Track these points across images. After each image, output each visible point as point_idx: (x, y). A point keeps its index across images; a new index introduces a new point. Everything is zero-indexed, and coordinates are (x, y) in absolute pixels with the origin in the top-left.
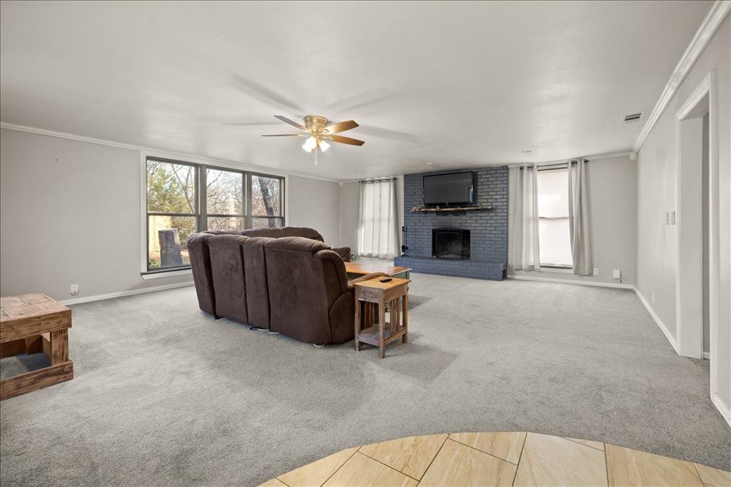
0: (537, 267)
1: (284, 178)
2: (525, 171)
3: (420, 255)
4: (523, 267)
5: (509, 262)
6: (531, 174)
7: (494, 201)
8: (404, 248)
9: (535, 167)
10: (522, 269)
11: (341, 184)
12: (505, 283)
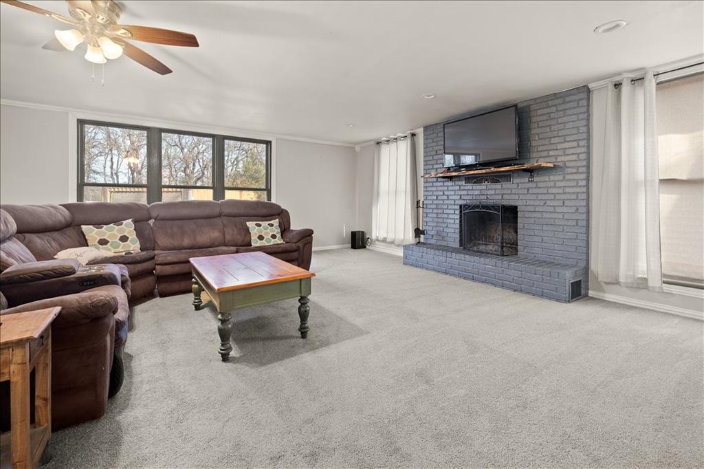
0: (655, 282)
1: (270, 142)
2: (626, 89)
3: (444, 243)
4: (622, 280)
5: (593, 266)
6: (640, 93)
7: (561, 152)
8: (418, 232)
9: (650, 76)
10: (617, 283)
11: (358, 148)
12: (577, 310)
